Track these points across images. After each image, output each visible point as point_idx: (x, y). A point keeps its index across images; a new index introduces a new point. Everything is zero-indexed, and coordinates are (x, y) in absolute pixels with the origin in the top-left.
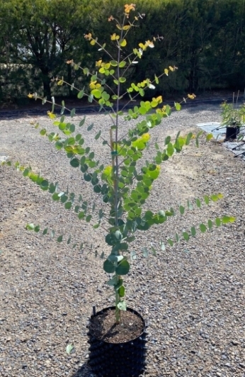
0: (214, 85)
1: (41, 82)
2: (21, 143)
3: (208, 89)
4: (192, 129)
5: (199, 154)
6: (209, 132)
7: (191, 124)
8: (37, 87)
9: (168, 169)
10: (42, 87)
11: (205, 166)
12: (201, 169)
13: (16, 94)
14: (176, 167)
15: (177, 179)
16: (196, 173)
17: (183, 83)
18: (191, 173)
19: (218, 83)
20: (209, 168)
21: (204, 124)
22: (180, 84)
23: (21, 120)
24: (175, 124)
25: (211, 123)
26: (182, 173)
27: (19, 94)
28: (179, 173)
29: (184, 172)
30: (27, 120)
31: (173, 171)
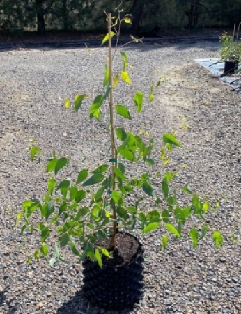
0: (214, 22)
1: (34, 13)
2: (12, 73)
3: (207, 27)
4: (190, 64)
5: (195, 87)
6: (207, 67)
7: (188, 59)
8: (31, 18)
9: (162, 100)
10: (36, 18)
11: (201, 98)
12: (197, 100)
13: (9, 26)
14: (171, 99)
15: (172, 110)
16: (191, 105)
17: (182, 19)
18: (186, 105)
19: (218, 20)
20: (205, 100)
21: (202, 60)
22: (179, 21)
23: (14, 52)
24: (172, 59)
25: (209, 59)
26: (177, 104)
27: (11, 26)
28: (174, 104)
29: (179, 103)
30: (20, 52)
31: (168, 102)
